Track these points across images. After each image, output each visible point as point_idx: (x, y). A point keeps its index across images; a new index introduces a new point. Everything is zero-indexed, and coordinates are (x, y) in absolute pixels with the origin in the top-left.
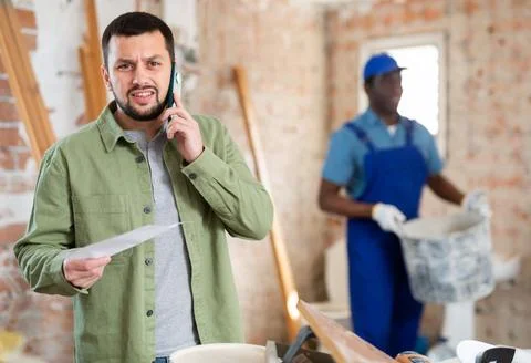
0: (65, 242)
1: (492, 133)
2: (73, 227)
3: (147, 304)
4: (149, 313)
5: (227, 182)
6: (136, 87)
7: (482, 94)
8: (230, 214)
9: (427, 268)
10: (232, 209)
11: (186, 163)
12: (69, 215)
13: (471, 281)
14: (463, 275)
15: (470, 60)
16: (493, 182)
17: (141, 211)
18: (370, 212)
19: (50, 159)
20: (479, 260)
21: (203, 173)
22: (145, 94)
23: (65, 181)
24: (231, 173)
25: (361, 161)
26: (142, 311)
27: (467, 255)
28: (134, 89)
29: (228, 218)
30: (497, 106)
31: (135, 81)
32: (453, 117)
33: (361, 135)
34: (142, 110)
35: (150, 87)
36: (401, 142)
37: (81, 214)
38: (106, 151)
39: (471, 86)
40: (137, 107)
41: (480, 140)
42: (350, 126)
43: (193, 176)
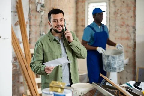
0: (42, 62)
1: (121, 26)
2: (44, 59)
3: (61, 76)
4: (61, 78)
5: (79, 46)
6: (58, 25)
7: (119, 15)
8: (79, 54)
9: (110, 63)
10: (79, 52)
11: (69, 43)
12: (43, 56)
13: (120, 67)
14: (119, 65)
15: (115, 6)
16: (122, 39)
17: (59, 55)
18: (96, 49)
19: (38, 44)
20: (122, 62)
21: (73, 45)
22: (60, 27)
23: (42, 49)
24: (79, 44)
25: (93, 35)
26: (60, 77)
27: (120, 60)
28: (58, 26)
29: (78, 54)
30: (122, 19)
31: (58, 24)
32: (111, 21)
33: (93, 29)
34: (60, 31)
35: (61, 25)
36: (102, 30)
37: (46, 56)
38: (51, 41)
39: (116, 13)
40: (58, 30)
41: (118, 27)
42: (89, 26)
43: (71, 45)
